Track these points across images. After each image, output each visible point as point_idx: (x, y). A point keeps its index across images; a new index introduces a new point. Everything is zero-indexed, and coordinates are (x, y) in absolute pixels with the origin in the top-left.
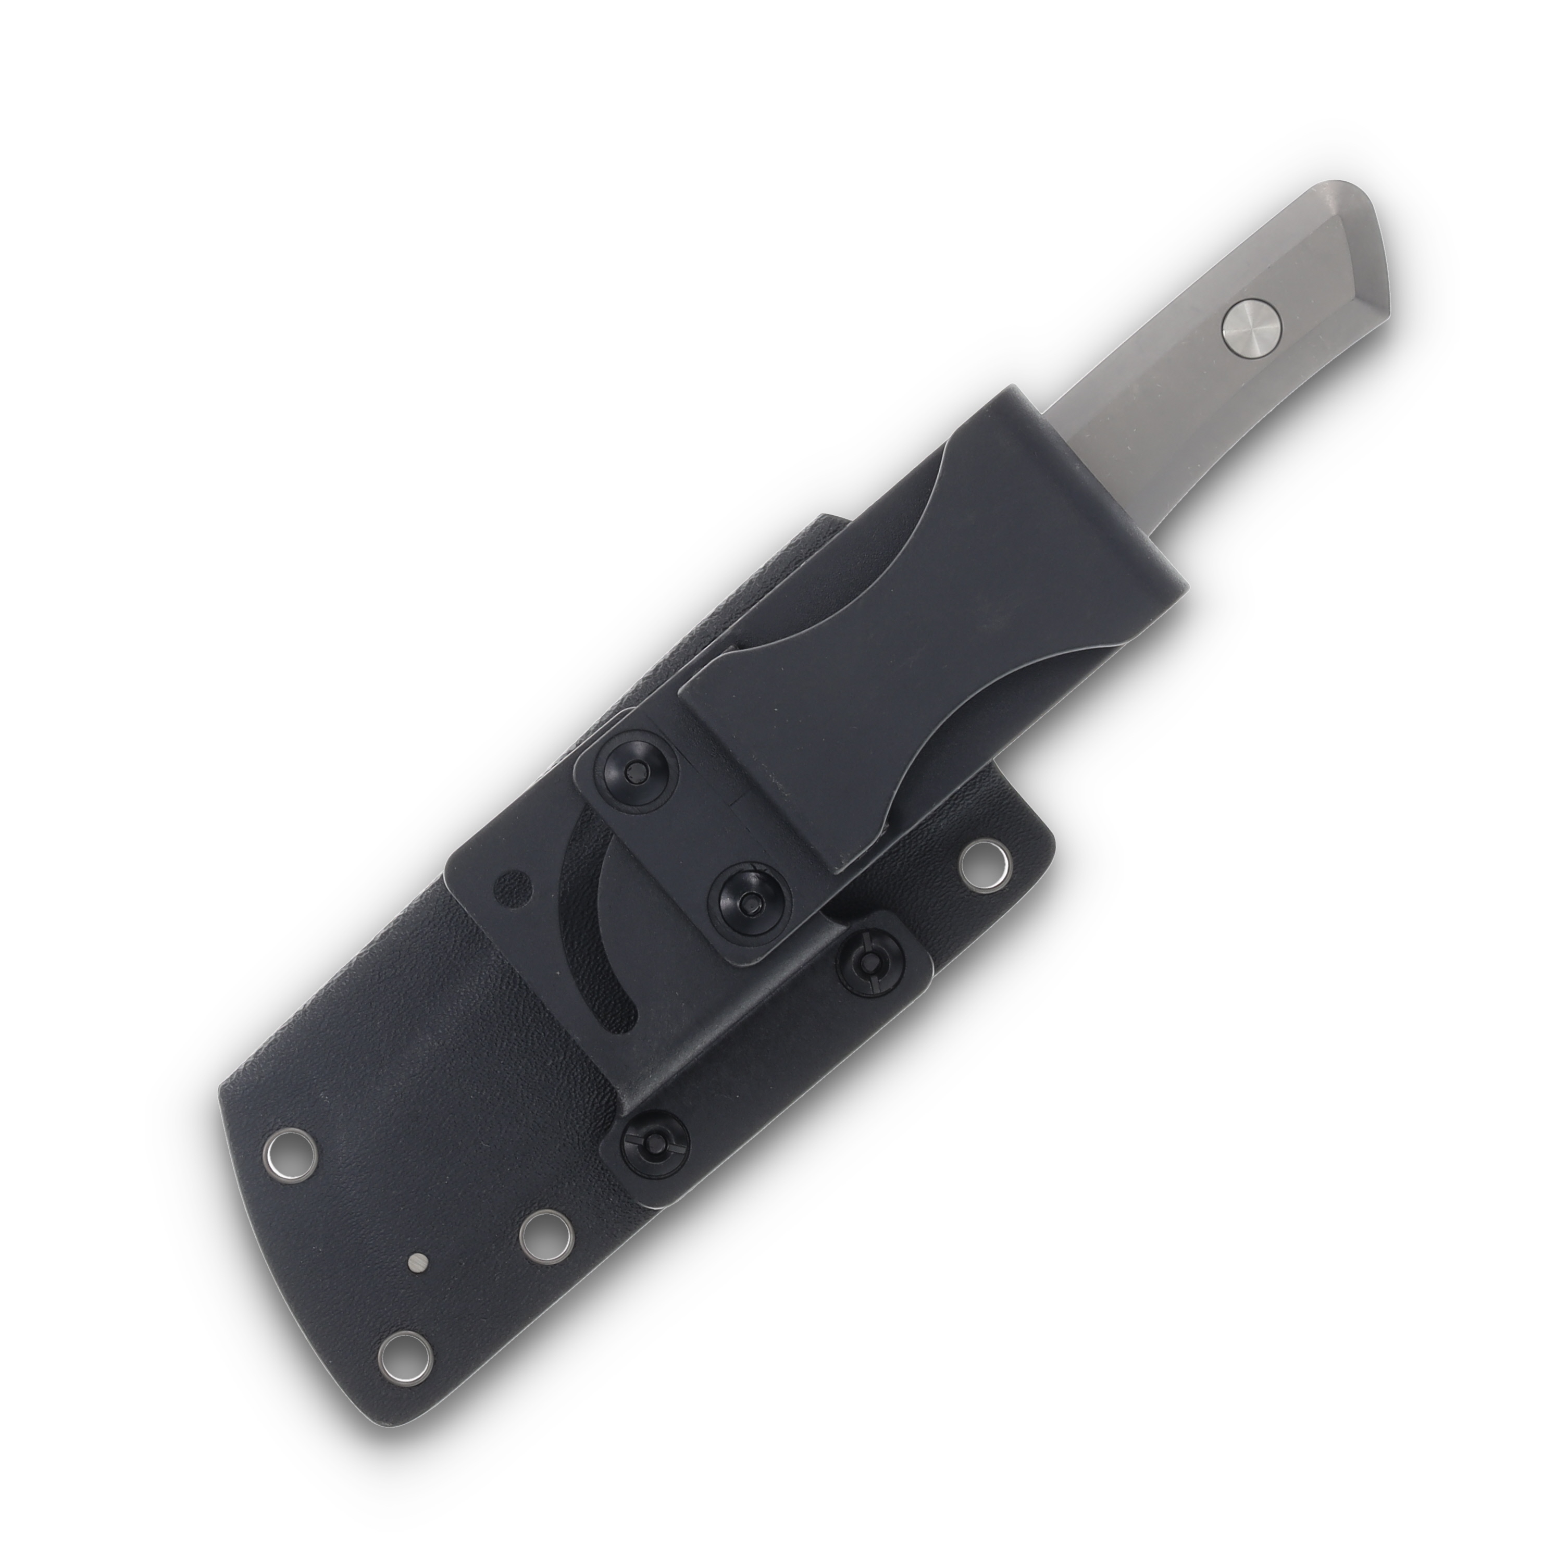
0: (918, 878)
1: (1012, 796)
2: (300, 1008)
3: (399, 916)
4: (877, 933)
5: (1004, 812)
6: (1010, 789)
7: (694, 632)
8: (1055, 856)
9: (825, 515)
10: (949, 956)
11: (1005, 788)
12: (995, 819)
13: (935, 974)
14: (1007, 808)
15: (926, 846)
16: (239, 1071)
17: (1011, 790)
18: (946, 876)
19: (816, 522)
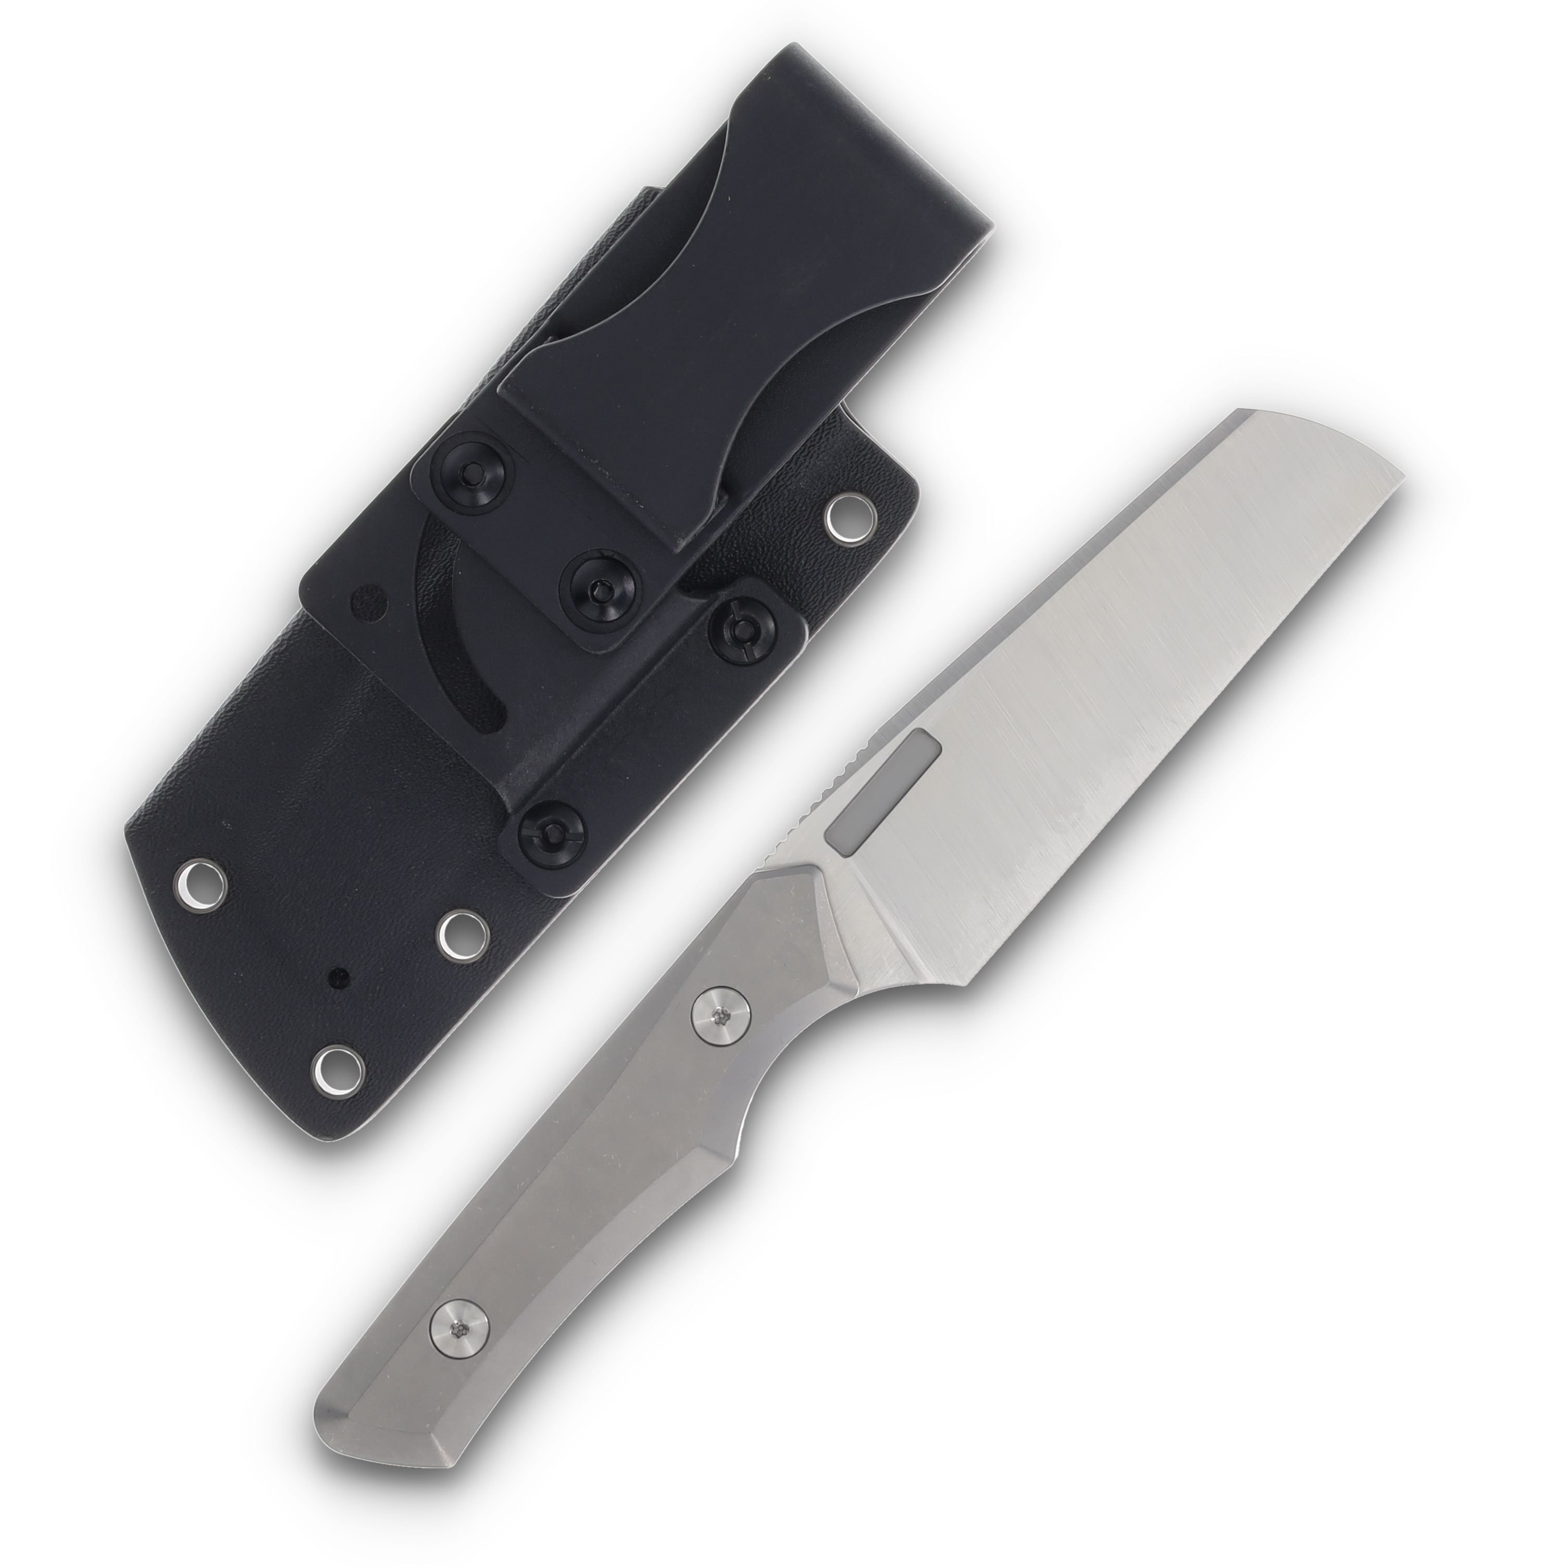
0: (785, 540)
1: (869, 447)
2: (194, 739)
3: (279, 637)
4: (745, 602)
5: (863, 463)
6: (865, 440)
7: (533, 320)
8: (920, 500)
9: (647, 188)
10: (826, 614)
11: (859, 440)
12: (855, 471)
13: (810, 635)
14: (865, 460)
15: (789, 506)
16: (141, 808)
17: (867, 440)
18: (813, 535)
19: (638, 196)
